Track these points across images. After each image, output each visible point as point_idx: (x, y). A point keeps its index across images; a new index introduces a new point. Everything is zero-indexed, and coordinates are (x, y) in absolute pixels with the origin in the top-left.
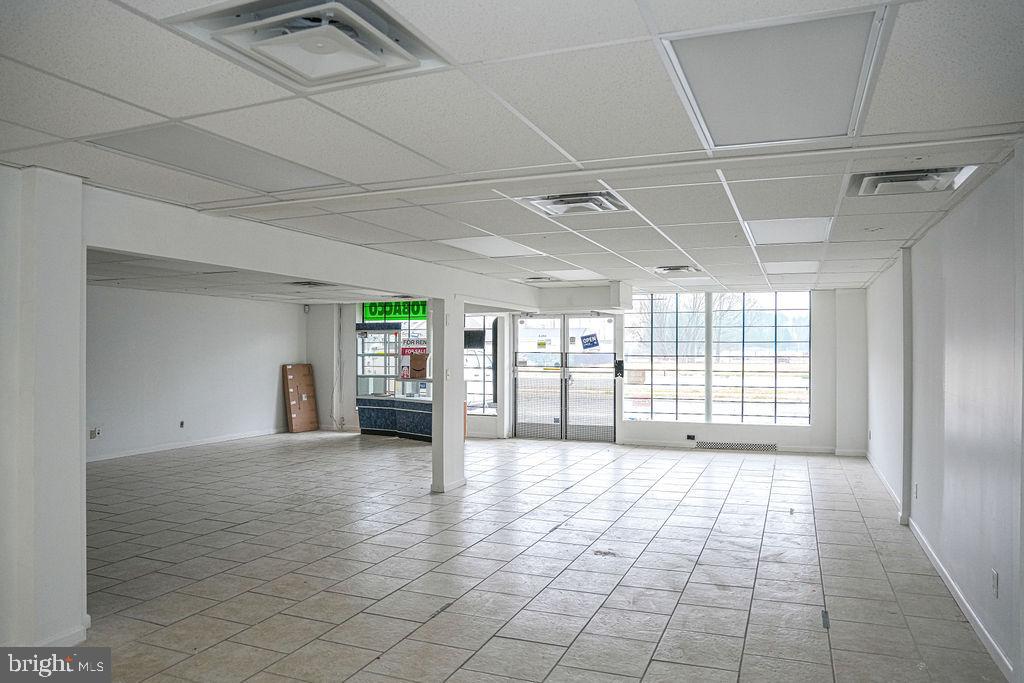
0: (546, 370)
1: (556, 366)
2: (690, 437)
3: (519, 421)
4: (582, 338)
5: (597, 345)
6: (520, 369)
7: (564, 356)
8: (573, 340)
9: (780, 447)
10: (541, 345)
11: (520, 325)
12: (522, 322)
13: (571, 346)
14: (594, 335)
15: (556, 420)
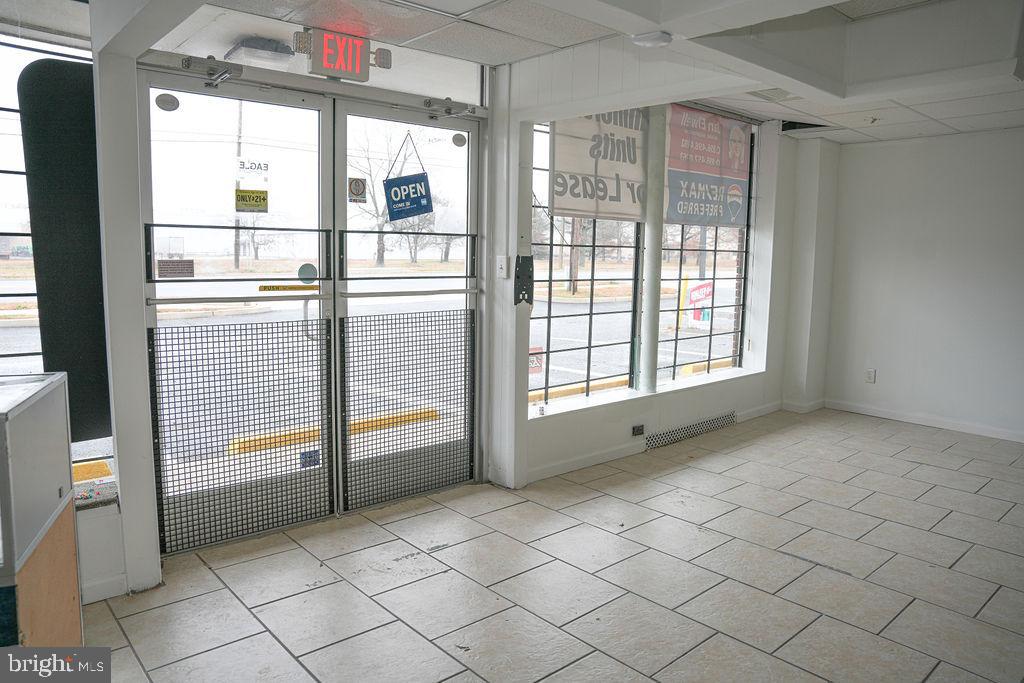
0: (273, 289)
1: (306, 272)
2: (638, 431)
3: (171, 490)
4: (389, 184)
5: (428, 208)
6: (163, 290)
7: (333, 239)
8: (359, 189)
9: (741, 416)
10: (251, 200)
11: (155, 111)
12: (169, 104)
13: (352, 209)
14: (422, 178)
15: (308, 458)
